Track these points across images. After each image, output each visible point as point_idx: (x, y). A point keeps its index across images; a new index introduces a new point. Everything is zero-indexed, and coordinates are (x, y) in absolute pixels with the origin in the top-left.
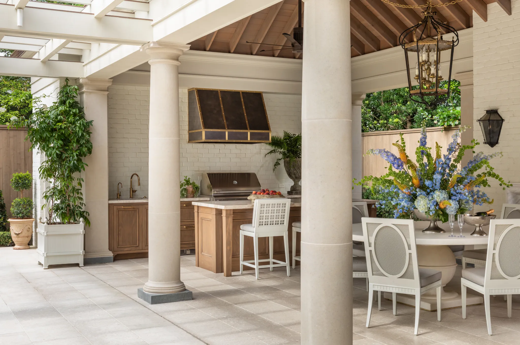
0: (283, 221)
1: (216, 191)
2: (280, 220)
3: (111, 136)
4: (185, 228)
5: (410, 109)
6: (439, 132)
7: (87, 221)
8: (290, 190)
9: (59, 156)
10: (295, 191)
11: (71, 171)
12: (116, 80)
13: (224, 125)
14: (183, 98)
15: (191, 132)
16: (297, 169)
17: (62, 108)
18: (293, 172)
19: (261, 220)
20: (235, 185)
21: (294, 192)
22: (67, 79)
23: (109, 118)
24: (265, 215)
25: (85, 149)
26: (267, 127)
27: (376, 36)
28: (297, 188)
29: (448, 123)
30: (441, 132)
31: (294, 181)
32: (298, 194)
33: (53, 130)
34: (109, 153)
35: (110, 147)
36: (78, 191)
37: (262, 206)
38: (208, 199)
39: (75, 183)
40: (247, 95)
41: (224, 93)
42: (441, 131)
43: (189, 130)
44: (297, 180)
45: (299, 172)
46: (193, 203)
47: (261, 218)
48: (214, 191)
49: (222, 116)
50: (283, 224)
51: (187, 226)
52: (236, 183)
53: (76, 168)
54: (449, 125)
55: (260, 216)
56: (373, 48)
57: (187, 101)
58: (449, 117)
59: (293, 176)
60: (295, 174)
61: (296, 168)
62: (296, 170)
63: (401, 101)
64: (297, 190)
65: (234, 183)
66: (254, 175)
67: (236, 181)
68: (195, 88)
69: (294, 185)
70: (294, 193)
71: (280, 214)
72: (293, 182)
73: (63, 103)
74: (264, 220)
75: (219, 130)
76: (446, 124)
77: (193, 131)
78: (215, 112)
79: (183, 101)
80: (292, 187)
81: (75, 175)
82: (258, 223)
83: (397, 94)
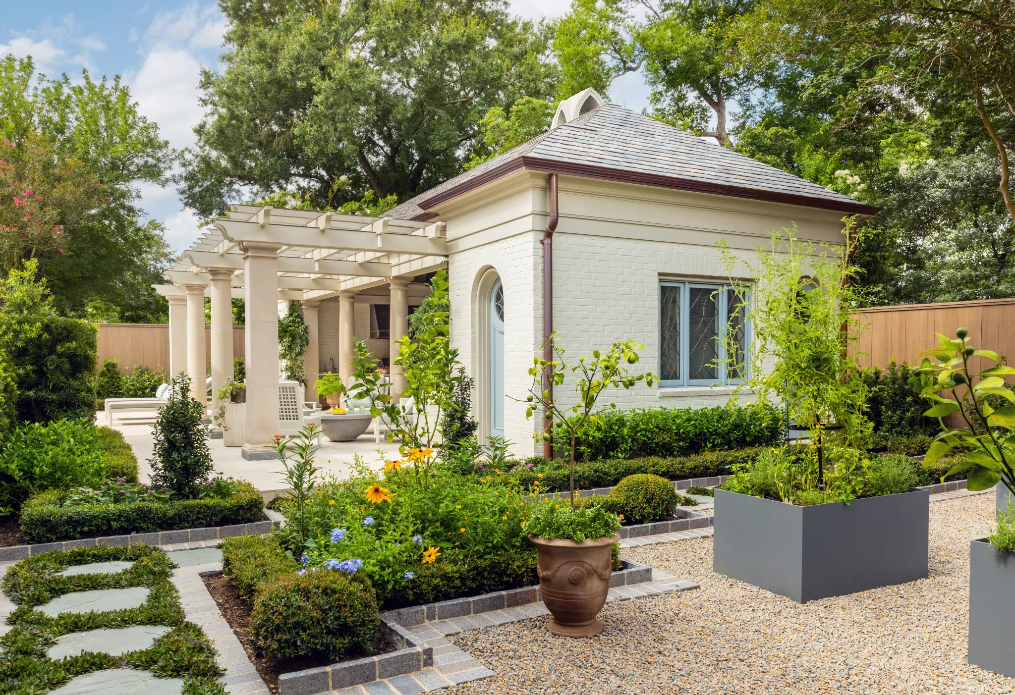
3: (320, 334)
7: (306, 386)
9: (290, 347)
11: (297, 355)
12: (322, 301)
17: (291, 319)
22: (293, 301)
23: (319, 323)
25: (305, 343)
33: (286, 331)
34: (320, 345)
35: (319, 341)
36: (301, 367)
39: (299, 363)
53: (300, 354)
73: (291, 315)
81: (299, 358)
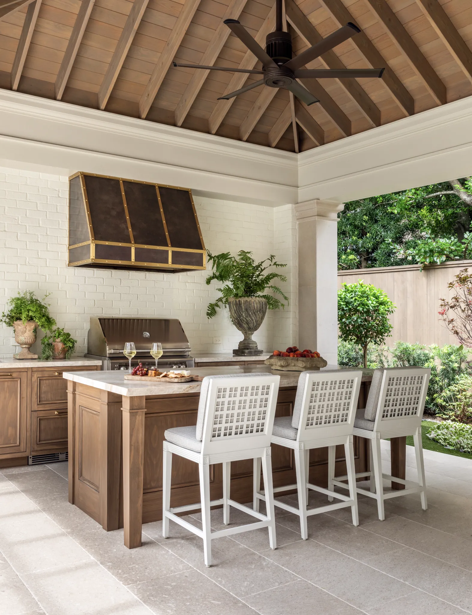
0: (263, 425)
1: (114, 349)
2: (256, 422)
4: (57, 415)
5: (369, 243)
6: (412, 272)
8: (237, 348)
10: (248, 349)
13: (129, 236)
14: (60, 191)
15: (72, 247)
16: (252, 315)
18: (244, 319)
19: (218, 426)
20: (147, 338)
21: (247, 351)
24: (225, 413)
26: (199, 245)
27: (375, 102)
28: (251, 345)
29: (430, 259)
30: (419, 272)
31: (245, 333)
32: (251, 354)
37: (220, 392)
38: (99, 363)
40: (166, 191)
41: (129, 184)
42: (419, 270)
43: (70, 245)
44: (250, 332)
45: (254, 320)
46: (66, 375)
47: (216, 420)
48: (110, 349)
49: (126, 221)
50: (262, 431)
51: (60, 411)
52: (147, 336)
54: (432, 261)
55: (216, 417)
56: (372, 122)
57: (67, 197)
58: (431, 251)
59: (245, 326)
60: (247, 323)
61: (250, 313)
62: (250, 315)
63: (356, 233)
64: (251, 349)
65: (145, 335)
66: (177, 323)
67: (148, 332)
68: (81, 172)
69: (245, 339)
70: (247, 354)
71: (257, 410)
72: (243, 335)
74: (223, 426)
75: (120, 244)
76: (428, 260)
77: (76, 246)
78: (114, 213)
79: (60, 196)
80: (241, 343)
82: (210, 433)
83: (350, 224)
